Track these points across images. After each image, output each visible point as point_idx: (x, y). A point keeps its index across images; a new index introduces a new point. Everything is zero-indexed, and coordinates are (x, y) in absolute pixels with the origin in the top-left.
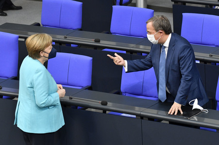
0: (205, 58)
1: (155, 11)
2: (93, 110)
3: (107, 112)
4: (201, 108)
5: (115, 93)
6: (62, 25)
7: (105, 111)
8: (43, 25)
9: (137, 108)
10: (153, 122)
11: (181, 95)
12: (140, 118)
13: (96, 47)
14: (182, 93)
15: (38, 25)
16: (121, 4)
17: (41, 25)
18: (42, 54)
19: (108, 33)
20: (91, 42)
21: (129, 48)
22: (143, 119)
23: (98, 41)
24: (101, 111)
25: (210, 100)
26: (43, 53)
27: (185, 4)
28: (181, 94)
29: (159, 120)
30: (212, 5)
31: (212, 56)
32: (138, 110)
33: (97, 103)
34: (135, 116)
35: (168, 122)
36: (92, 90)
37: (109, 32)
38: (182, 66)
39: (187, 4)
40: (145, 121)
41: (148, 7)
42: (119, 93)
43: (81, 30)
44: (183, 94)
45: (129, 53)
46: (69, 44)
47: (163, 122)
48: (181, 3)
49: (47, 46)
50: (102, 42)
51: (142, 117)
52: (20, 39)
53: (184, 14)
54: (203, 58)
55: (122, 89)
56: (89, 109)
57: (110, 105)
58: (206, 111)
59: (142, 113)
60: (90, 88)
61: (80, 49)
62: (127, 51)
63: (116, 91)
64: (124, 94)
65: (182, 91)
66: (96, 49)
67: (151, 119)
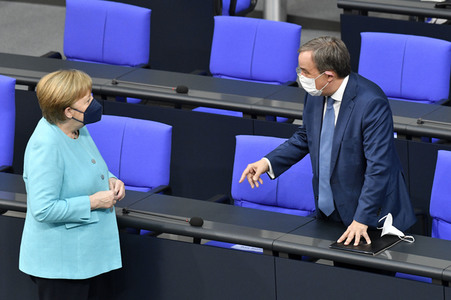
0: (409, 128)
1: (304, 27)
2: (173, 237)
3: (203, 241)
4: (400, 234)
5: (219, 202)
6: (106, 57)
7: (197, 239)
8: (68, 57)
9: (265, 233)
10: (297, 261)
11: (368, 206)
12: (271, 253)
13: (179, 104)
14: (369, 201)
15: (57, 56)
16: (232, 13)
17: (64, 57)
18: (69, 114)
19: (205, 74)
20: (168, 92)
21: (249, 107)
22: (277, 255)
23: (183, 91)
24: (191, 240)
25: (417, 215)
26: (72, 111)
27: (367, 14)
28: (367, 203)
29: (312, 258)
30: (422, 16)
31: (422, 123)
32: (267, 237)
33: (182, 223)
34: (261, 250)
35: (331, 263)
36: (170, 194)
37: (207, 73)
38: (369, 143)
39: (371, 14)
40: (283, 260)
41: (290, 19)
42: (228, 200)
43: (147, 67)
44: (372, 203)
45: (249, 117)
46: (122, 97)
47: (320, 261)
48: (357, 12)
49: (79, 95)
50: (191, 92)
51: (276, 252)
52: (18, 87)
53: (364, 35)
54: (403, 127)
55: (235, 193)
56: (163, 236)
57: (208, 228)
58: (411, 239)
59: (276, 244)
60: (166, 191)
61: (147, 108)
62: (245, 111)
63: (222, 196)
64: (239, 203)
65: (368, 197)
66: (180, 108)
67: (295, 256)
